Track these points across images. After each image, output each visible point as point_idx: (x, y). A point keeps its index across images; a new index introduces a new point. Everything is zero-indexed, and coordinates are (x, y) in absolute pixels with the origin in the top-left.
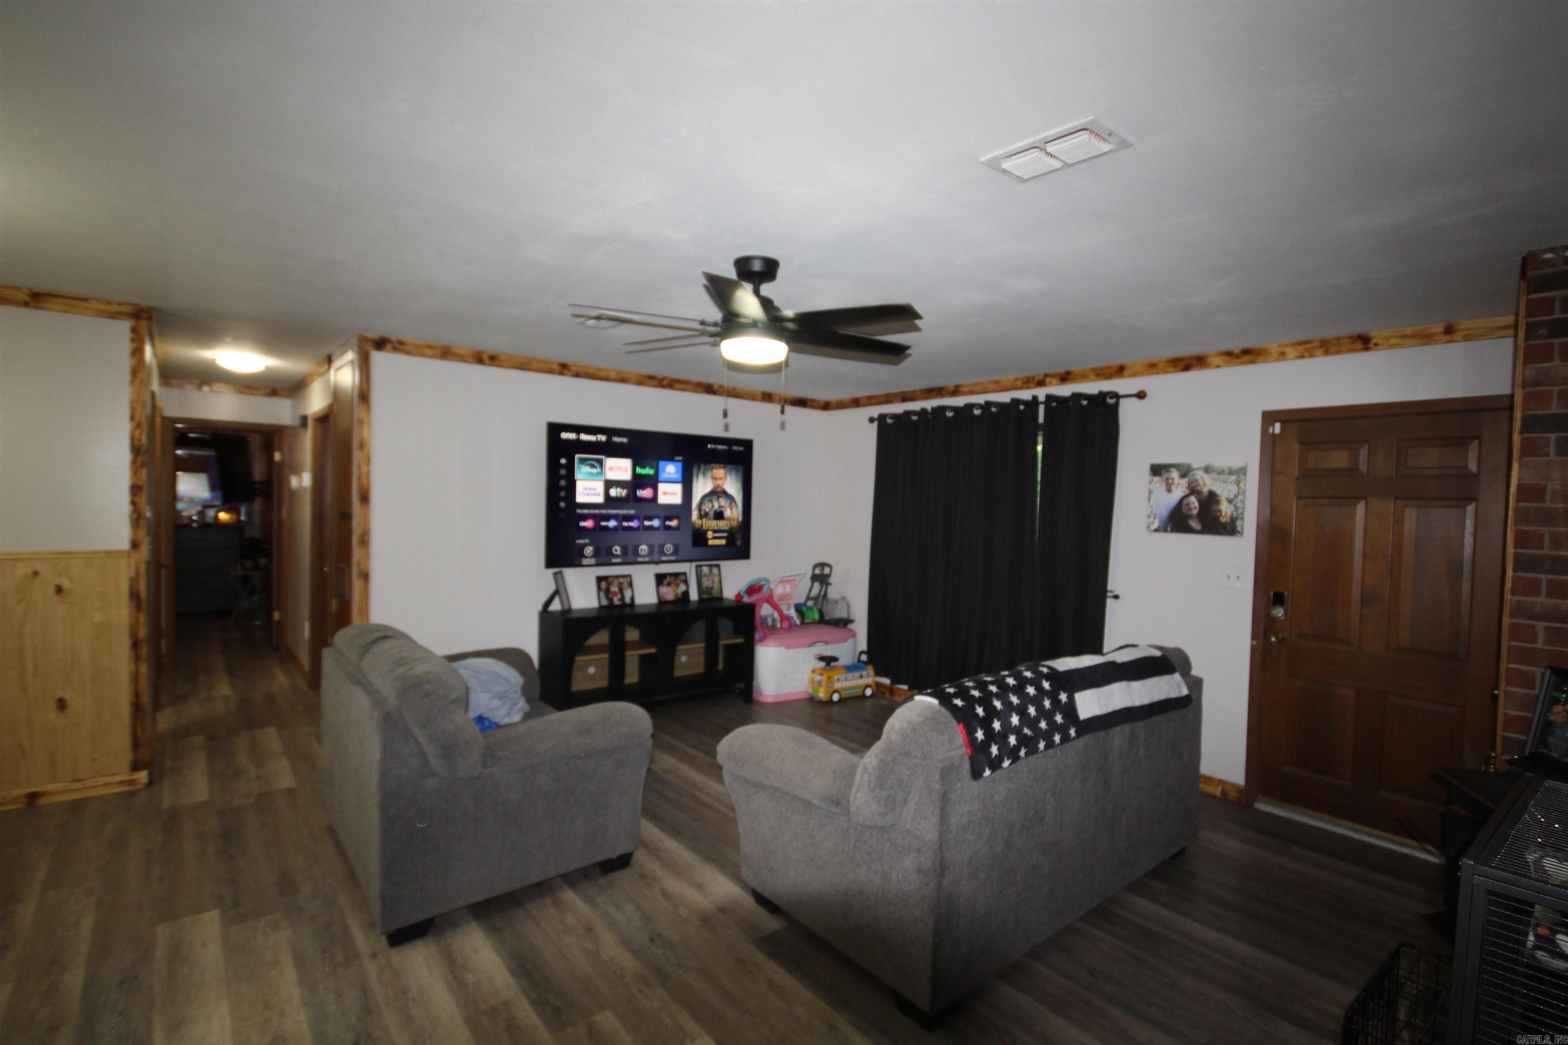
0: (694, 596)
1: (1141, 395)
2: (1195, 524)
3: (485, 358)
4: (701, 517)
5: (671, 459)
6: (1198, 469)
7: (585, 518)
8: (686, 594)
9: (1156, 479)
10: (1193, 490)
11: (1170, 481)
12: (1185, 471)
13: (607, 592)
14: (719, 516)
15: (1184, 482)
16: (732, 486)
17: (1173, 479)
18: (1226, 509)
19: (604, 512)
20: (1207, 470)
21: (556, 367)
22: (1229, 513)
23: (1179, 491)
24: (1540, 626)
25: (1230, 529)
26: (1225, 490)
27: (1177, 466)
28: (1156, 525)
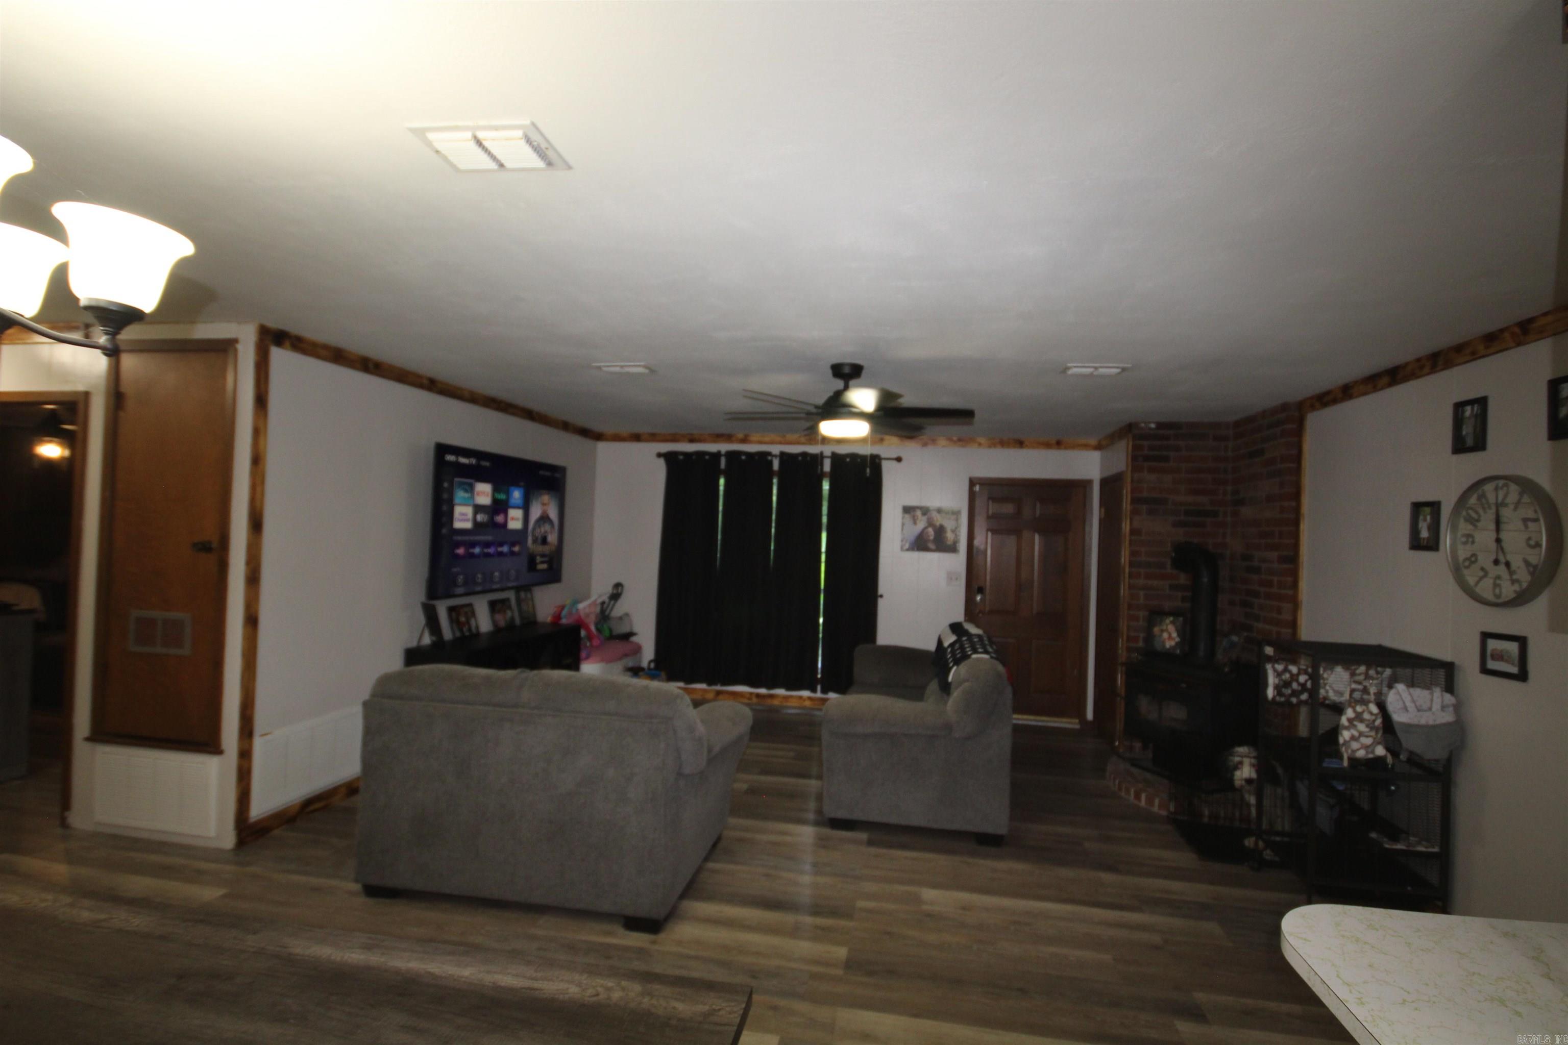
0: (518, 621)
1: (899, 459)
2: (932, 546)
3: (371, 366)
4: (535, 541)
5: (517, 485)
6: (934, 510)
7: (458, 545)
8: (512, 619)
9: (907, 516)
10: (930, 524)
11: (916, 518)
12: (925, 511)
13: (458, 623)
14: (544, 541)
15: (925, 518)
16: (553, 514)
17: (917, 516)
18: (950, 536)
19: (472, 538)
20: (939, 511)
21: (425, 382)
22: (952, 539)
23: (921, 524)
24: (1142, 593)
25: (953, 549)
26: (949, 524)
27: (920, 508)
28: (907, 546)
